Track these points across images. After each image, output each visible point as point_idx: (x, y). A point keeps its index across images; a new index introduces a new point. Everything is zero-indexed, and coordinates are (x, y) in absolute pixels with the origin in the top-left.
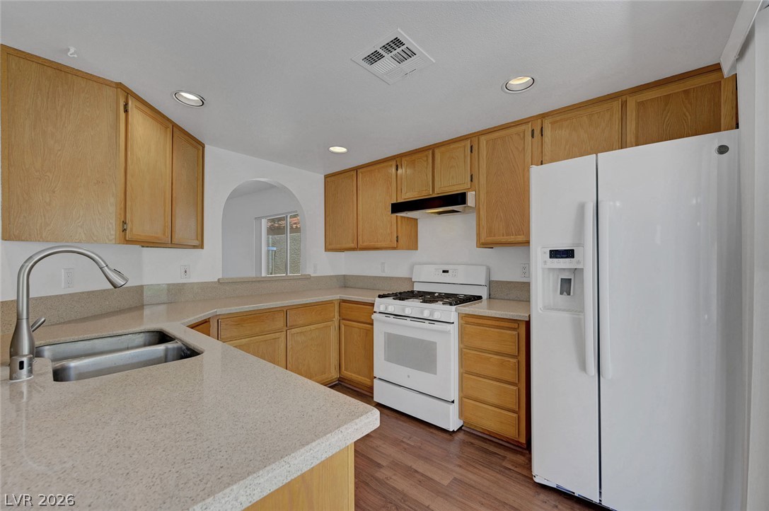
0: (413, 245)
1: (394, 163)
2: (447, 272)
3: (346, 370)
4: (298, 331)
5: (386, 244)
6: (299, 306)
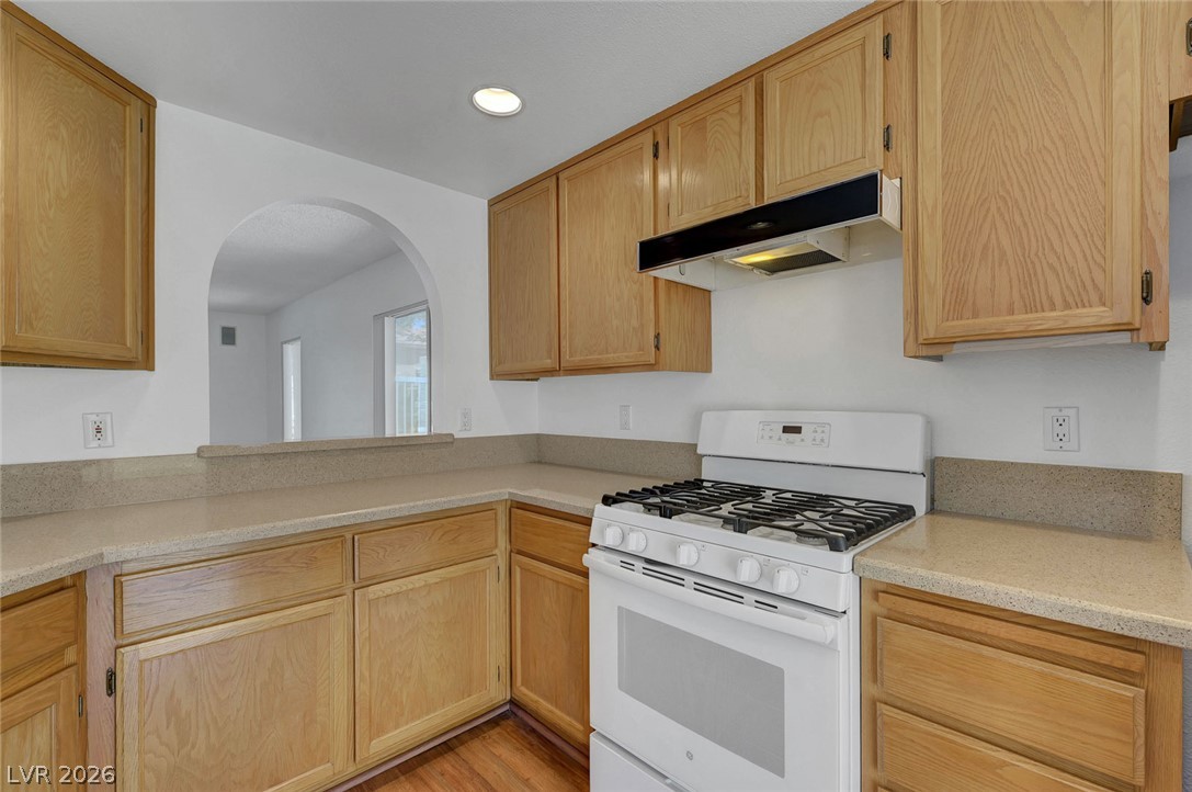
0: (700, 360)
1: (646, 139)
2: (797, 430)
3: (525, 683)
4: (388, 592)
5: (627, 357)
6: (393, 523)
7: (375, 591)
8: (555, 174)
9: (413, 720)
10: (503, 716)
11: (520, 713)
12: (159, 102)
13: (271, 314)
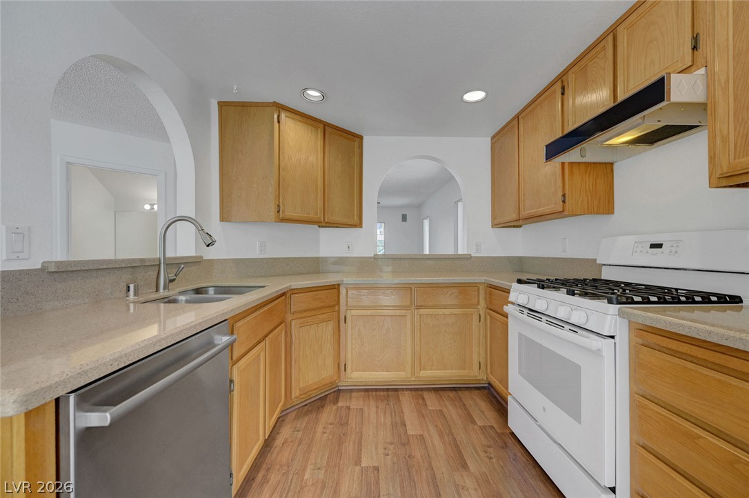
0: (606, 206)
2: (659, 246)
3: (491, 373)
4: (427, 313)
5: (549, 209)
6: (430, 286)
7: (423, 311)
8: (517, 117)
9: (438, 370)
10: (484, 388)
11: (492, 389)
12: (364, 137)
13: (419, 207)
